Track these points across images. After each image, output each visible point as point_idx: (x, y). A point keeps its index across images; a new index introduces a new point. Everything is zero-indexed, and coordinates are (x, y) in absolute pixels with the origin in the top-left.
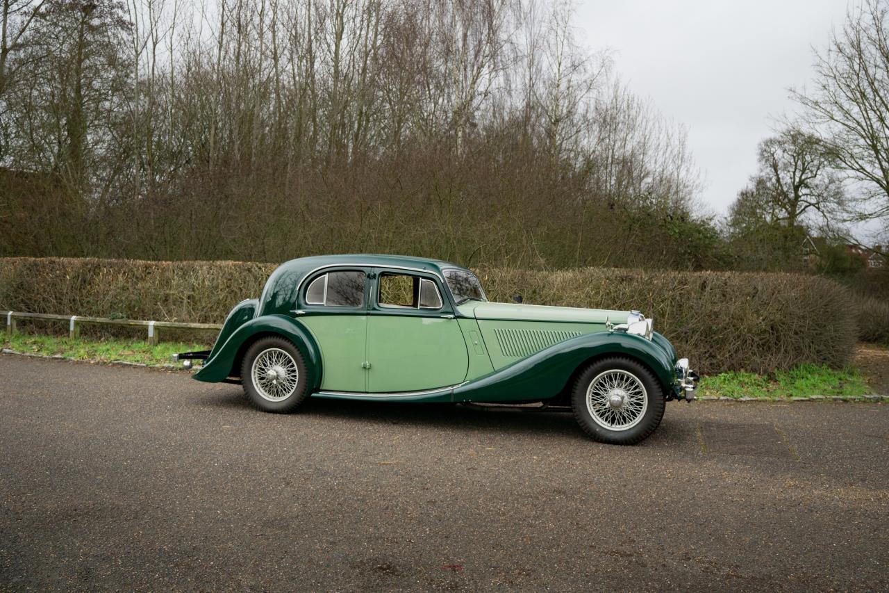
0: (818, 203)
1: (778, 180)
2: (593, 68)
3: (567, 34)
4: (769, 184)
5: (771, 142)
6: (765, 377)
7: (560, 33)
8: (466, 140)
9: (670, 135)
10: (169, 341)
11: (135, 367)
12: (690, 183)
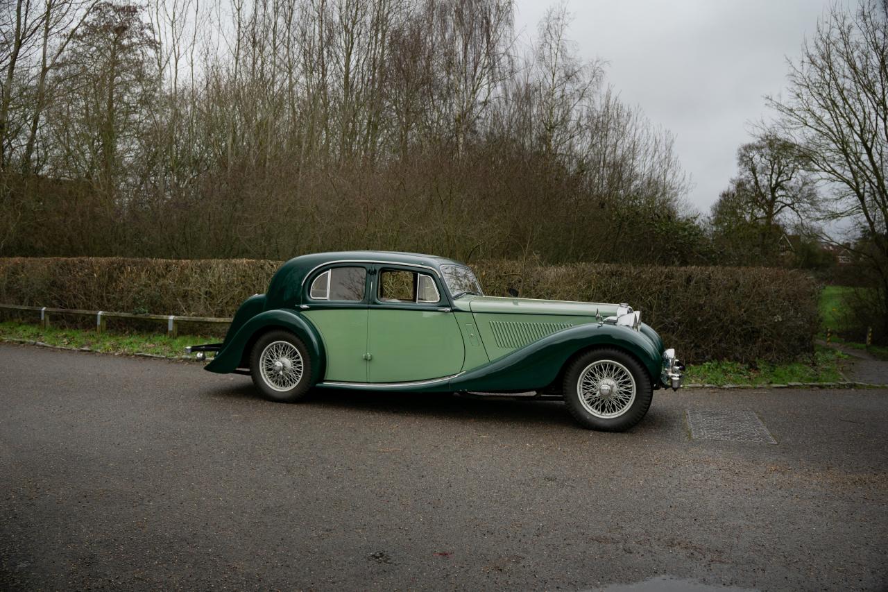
0: (793, 203)
1: (756, 182)
2: (585, 78)
3: (560, 47)
4: (748, 186)
5: (749, 148)
6: (747, 366)
7: (554, 45)
8: (467, 145)
9: (658, 141)
10: (187, 334)
11: (156, 359)
12: (677, 185)
